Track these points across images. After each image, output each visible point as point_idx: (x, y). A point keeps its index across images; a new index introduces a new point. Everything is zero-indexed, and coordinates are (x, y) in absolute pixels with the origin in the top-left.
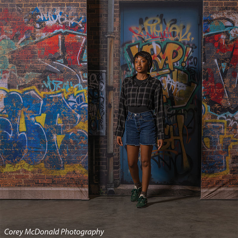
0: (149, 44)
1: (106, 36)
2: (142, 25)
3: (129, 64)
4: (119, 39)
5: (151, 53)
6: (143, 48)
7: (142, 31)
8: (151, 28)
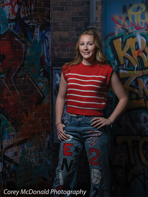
0: (134, 37)
1: (88, 27)
2: (126, 13)
3: (112, 60)
4: (102, 31)
5: (136, 47)
6: (127, 42)
7: (125, 21)
8: (136, 16)
